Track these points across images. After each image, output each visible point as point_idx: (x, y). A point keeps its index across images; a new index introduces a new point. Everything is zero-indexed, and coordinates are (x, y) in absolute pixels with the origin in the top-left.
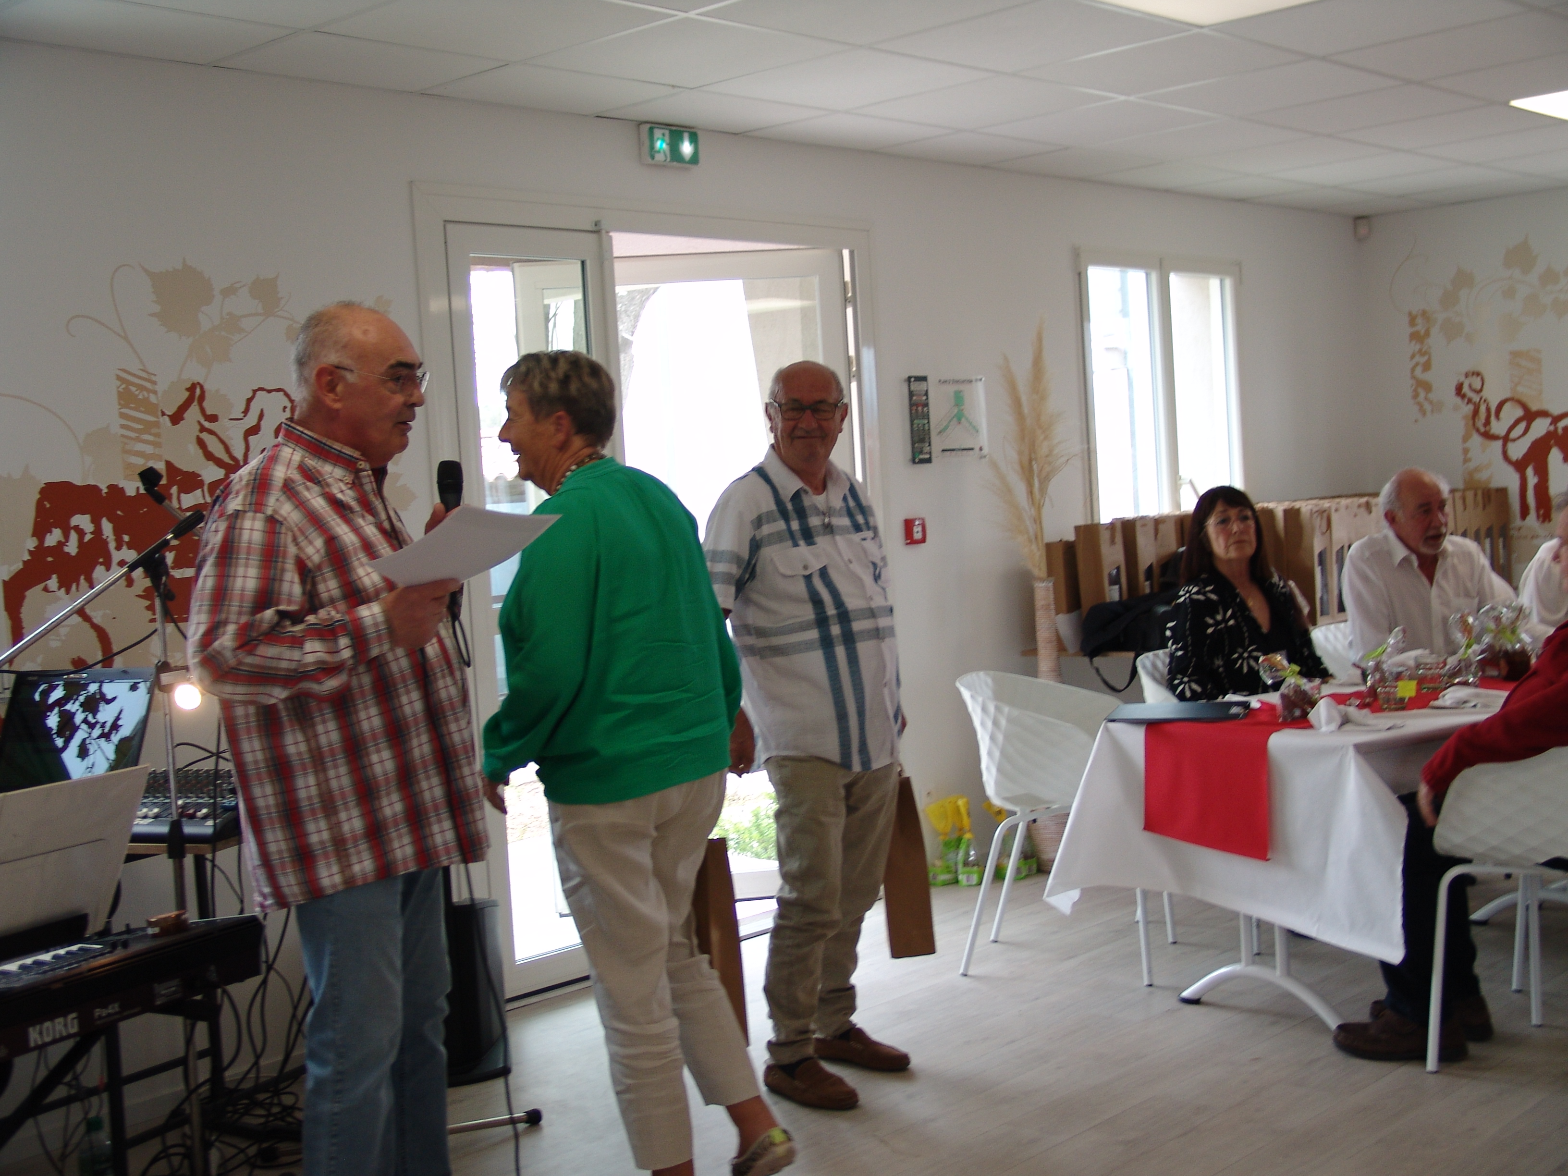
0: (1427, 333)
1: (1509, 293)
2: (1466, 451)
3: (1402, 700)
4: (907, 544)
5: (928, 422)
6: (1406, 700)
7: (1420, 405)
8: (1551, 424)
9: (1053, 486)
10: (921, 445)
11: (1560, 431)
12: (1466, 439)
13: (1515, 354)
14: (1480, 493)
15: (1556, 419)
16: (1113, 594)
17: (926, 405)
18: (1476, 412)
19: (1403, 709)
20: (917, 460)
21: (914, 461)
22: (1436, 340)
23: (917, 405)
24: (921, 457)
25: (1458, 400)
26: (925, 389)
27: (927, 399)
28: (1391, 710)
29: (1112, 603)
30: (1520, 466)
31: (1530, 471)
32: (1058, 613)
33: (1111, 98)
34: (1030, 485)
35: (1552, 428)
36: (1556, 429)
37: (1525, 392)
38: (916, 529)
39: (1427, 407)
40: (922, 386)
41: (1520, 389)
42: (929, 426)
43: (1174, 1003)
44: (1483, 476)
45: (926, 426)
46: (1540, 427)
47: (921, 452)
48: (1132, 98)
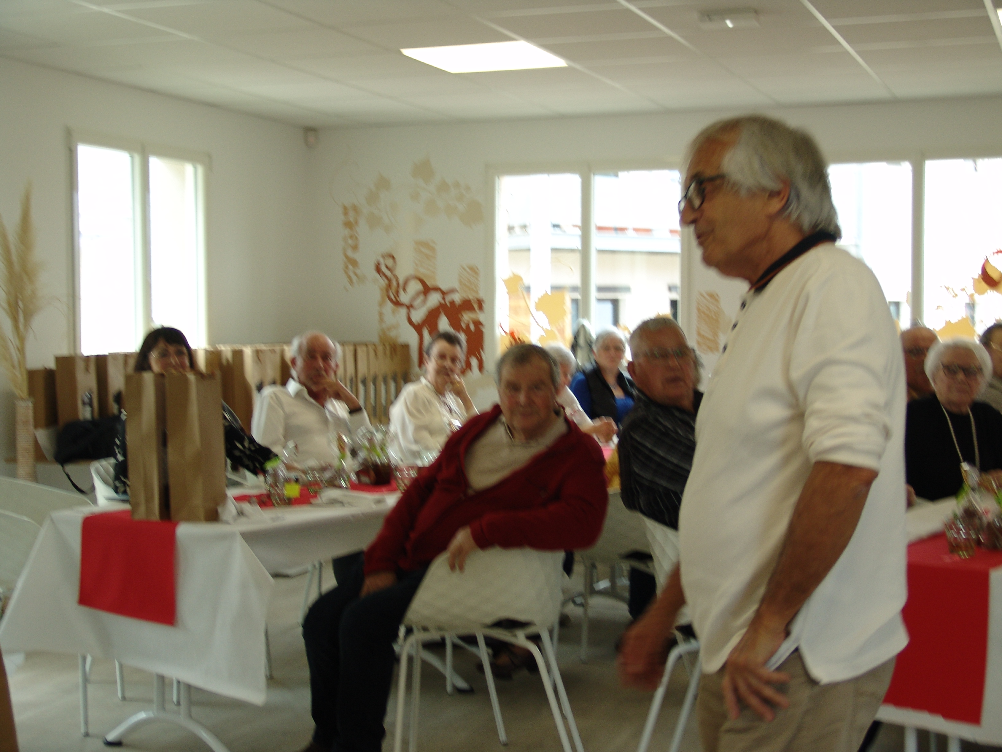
0: (356, 222)
1: (415, 197)
2: (381, 314)
3: (289, 498)
6: (292, 499)
7: (349, 277)
8: (441, 297)
9: (37, 322)
12: (381, 304)
13: (418, 243)
14: (388, 347)
15: (445, 294)
16: (85, 413)
18: (389, 286)
22: (362, 229)
25: (377, 275)
28: (278, 506)
29: (86, 422)
30: (418, 328)
31: (426, 333)
32: (36, 426)
33: (88, 8)
34: (15, 320)
36: (444, 302)
37: (423, 272)
39: (354, 278)
41: (420, 269)
43: (100, 744)
44: (393, 334)
46: (434, 299)
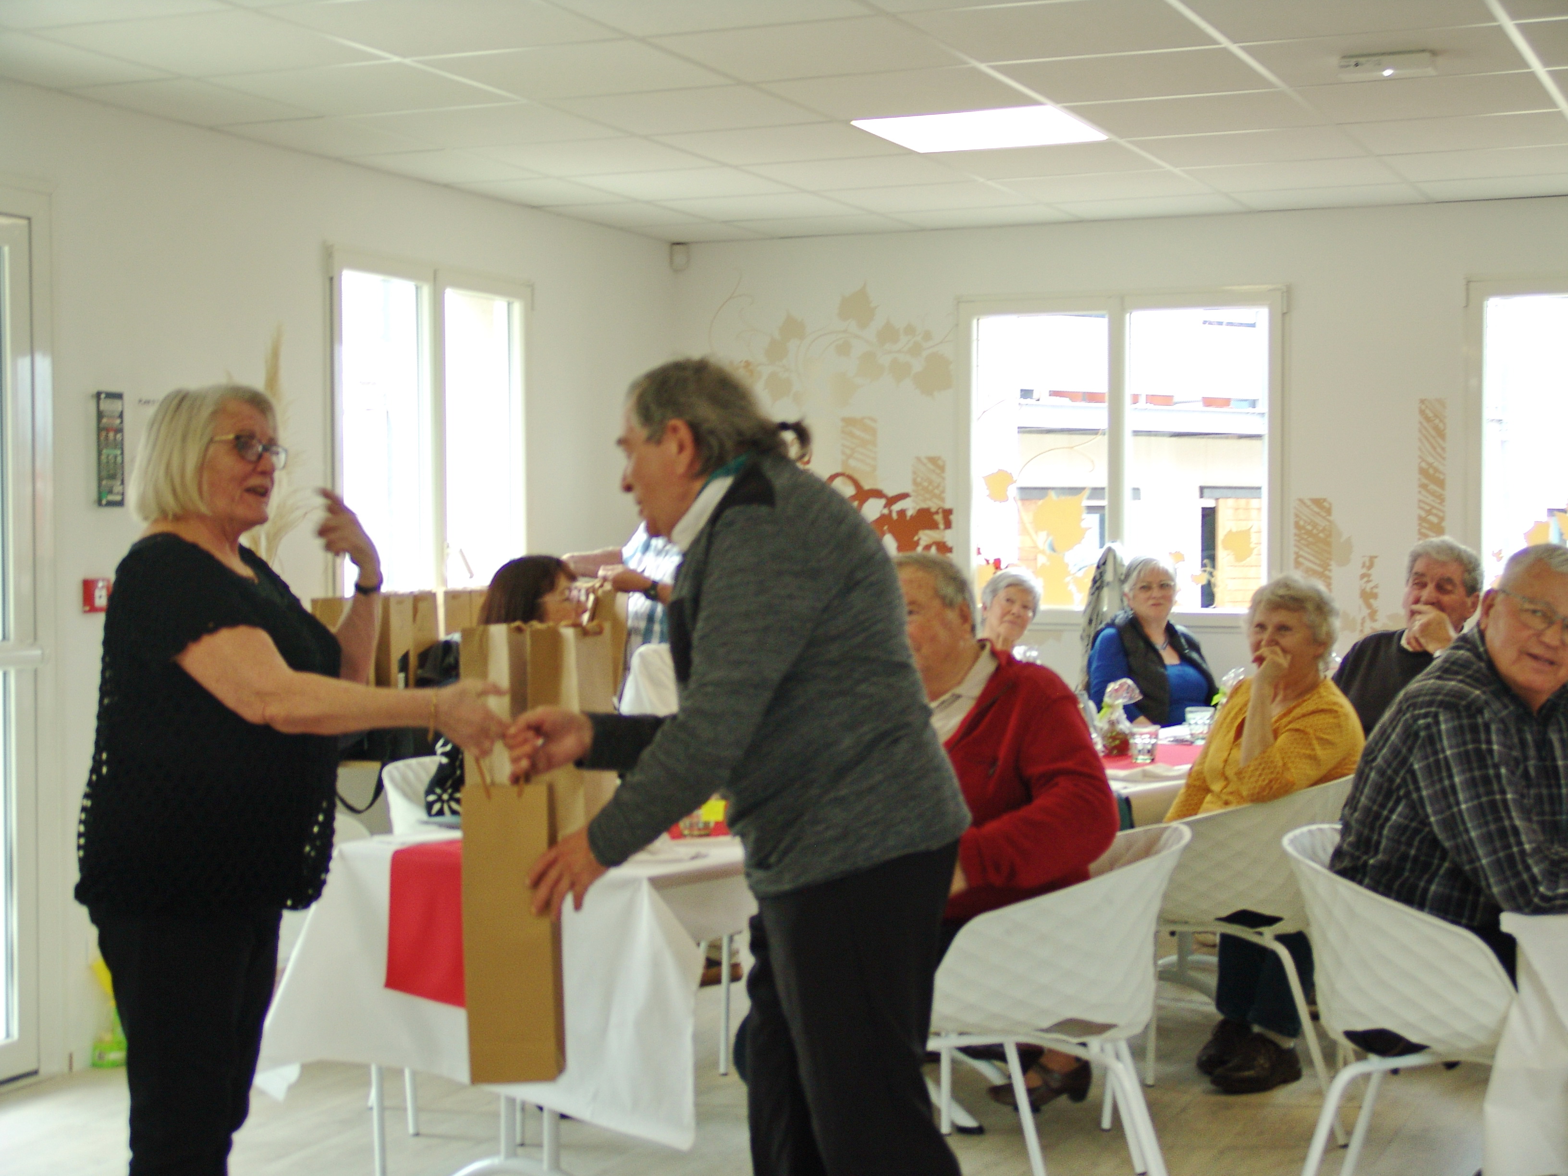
1: (844, 349)
3: (706, 825)
4: (85, 612)
5: (122, 453)
6: (712, 825)
8: (885, 507)
10: (110, 482)
11: (895, 516)
13: (849, 422)
15: (891, 501)
17: (119, 430)
19: (708, 835)
20: (104, 502)
21: (99, 503)
23: (108, 430)
24: (111, 498)
26: (120, 409)
27: (122, 422)
28: (692, 836)
33: (380, 58)
35: (886, 511)
36: (891, 512)
37: (858, 467)
38: (97, 593)
40: (116, 405)
41: (852, 463)
42: (123, 458)
45: (119, 459)
46: (873, 509)
47: (110, 492)
48: (408, 61)
